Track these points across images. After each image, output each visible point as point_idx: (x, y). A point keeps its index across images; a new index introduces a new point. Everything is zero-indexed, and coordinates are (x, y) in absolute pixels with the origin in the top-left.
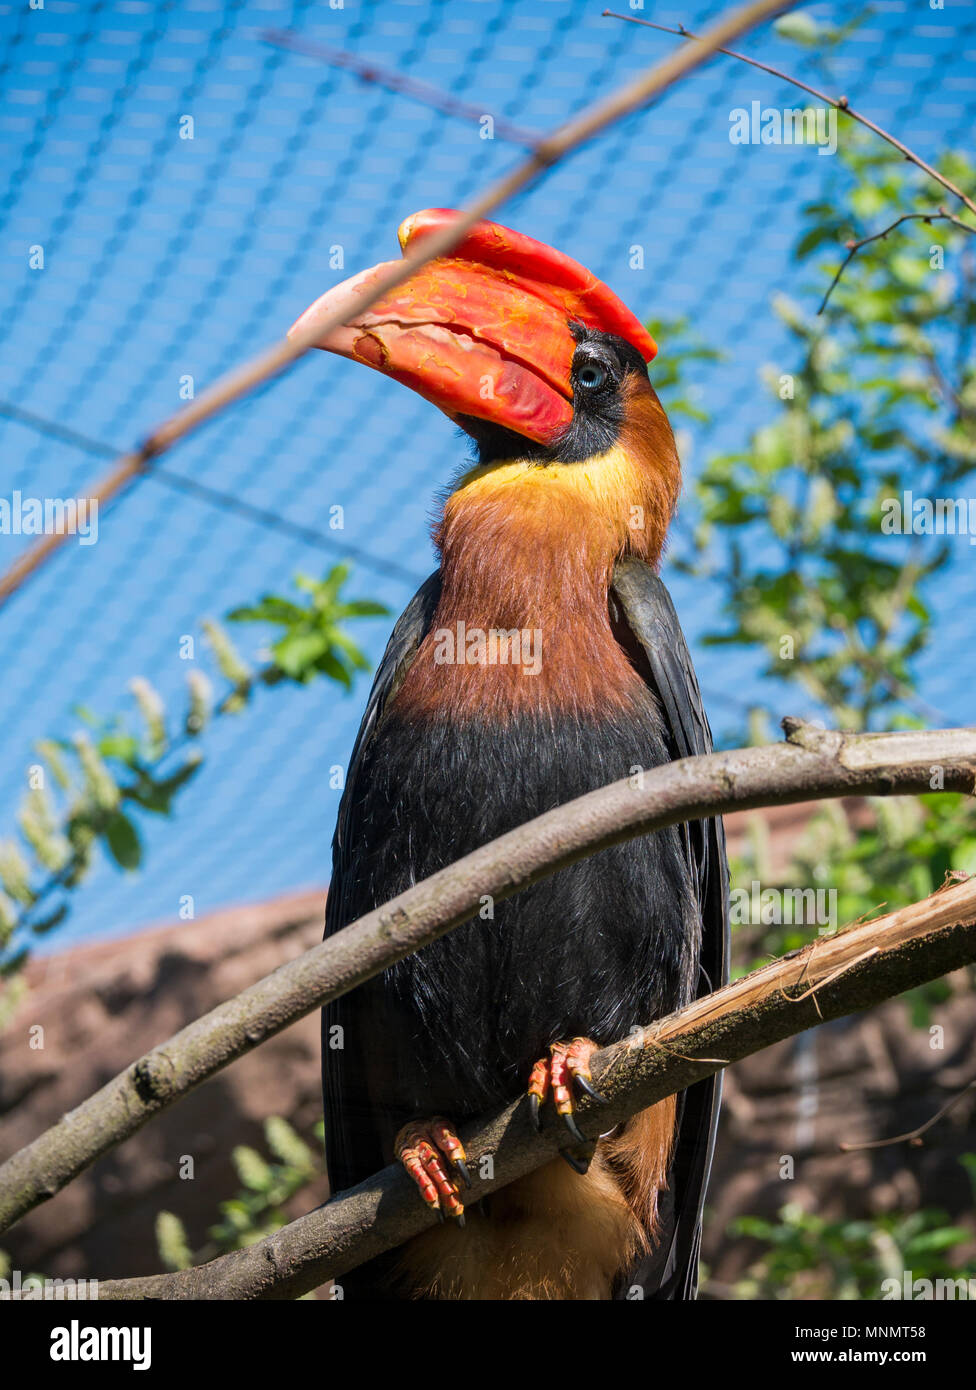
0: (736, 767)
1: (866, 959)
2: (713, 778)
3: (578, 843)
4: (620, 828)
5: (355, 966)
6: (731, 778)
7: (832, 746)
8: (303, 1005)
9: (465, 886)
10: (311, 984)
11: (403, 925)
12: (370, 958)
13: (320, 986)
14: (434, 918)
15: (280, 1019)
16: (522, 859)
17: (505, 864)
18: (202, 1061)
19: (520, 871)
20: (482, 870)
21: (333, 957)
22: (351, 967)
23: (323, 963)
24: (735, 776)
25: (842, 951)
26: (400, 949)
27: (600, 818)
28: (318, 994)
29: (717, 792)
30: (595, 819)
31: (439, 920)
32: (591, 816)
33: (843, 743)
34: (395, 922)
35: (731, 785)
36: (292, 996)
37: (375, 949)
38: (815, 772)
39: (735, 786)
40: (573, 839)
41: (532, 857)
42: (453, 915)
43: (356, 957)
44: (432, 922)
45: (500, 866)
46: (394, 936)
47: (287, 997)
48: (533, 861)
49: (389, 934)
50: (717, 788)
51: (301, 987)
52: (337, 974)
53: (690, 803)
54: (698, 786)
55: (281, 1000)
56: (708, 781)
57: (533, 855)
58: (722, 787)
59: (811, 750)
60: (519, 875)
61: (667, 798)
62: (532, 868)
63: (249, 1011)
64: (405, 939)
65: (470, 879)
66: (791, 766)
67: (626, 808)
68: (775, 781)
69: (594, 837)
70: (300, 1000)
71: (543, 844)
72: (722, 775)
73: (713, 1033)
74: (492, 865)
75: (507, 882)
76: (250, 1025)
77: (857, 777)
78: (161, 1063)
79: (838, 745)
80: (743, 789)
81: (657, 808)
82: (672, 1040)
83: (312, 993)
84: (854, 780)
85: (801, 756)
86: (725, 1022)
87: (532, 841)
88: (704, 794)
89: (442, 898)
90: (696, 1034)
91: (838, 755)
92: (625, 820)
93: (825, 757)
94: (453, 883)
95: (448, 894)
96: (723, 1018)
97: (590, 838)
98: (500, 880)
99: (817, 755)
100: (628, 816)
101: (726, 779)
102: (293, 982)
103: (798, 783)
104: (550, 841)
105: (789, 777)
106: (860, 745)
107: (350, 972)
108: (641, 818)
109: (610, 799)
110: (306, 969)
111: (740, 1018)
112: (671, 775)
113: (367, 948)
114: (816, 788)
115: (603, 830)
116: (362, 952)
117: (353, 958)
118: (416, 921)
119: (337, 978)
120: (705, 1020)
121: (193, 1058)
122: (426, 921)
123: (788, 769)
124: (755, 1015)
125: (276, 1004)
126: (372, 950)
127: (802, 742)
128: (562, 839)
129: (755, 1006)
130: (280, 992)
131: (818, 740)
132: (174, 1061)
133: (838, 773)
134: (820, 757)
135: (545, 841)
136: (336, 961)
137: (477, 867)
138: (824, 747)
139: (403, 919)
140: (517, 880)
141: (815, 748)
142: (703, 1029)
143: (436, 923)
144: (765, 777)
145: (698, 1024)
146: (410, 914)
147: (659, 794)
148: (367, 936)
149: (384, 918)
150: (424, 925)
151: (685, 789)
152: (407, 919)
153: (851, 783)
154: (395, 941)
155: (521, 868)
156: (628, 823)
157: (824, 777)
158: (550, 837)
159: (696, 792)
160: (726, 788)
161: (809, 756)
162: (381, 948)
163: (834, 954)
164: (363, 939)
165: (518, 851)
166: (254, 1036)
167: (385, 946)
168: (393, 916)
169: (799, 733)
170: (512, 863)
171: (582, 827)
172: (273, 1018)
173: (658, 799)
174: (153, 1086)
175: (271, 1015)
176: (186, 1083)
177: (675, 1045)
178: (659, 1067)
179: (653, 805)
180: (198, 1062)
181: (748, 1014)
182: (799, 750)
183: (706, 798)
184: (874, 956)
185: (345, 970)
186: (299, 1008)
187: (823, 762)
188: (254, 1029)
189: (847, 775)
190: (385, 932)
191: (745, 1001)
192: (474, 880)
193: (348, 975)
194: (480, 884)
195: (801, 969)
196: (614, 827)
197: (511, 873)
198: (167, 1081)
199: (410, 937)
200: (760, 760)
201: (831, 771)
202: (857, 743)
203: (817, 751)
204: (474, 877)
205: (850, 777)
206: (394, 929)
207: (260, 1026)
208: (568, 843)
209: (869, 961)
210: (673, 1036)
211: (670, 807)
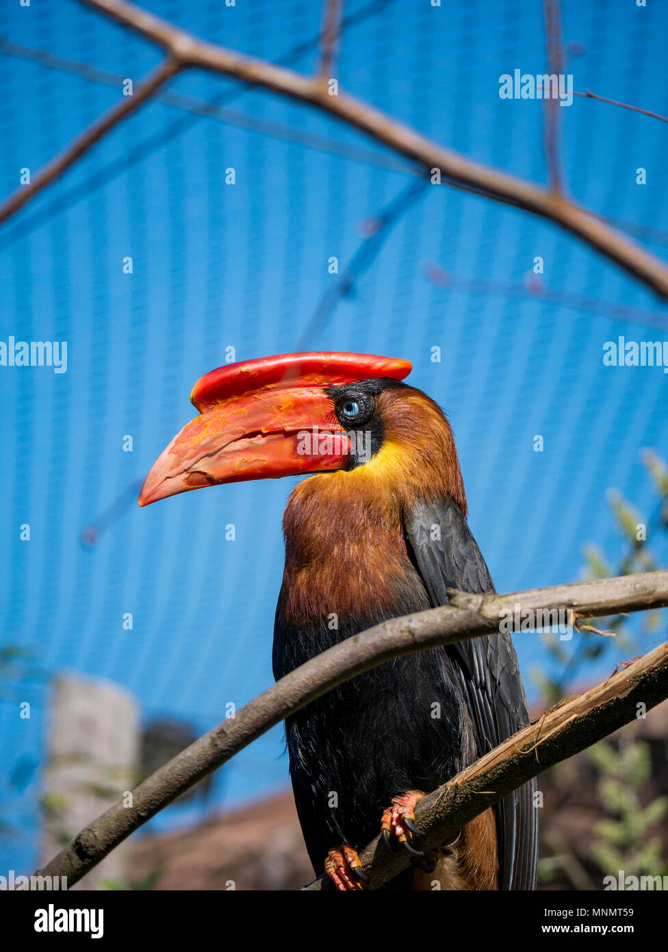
0: (416, 623)
1: (570, 722)
2: (402, 632)
3: (325, 679)
4: (350, 667)
5: (199, 766)
6: (413, 631)
7: (476, 605)
8: (170, 793)
9: (259, 712)
10: (173, 780)
11: (224, 739)
12: (207, 761)
13: (178, 781)
14: (242, 733)
15: (157, 803)
16: (292, 693)
17: (282, 696)
18: (113, 832)
19: (291, 700)
20: (269, 700)
21: (185, 762)
22: (196, 768)
23: (179, 766)
24: (415, 629)
25: (558, 718)
26: (224, 754)
27: (336, 663)
28: (178, 786)
29: (405, 640)
30: (333, 664)
31: (246, 734)
32: (331, 661)
33: (483, 602)
34: (219, 737)
35: (413, 635)
36: (162, 788)
37: (209, 755)
38: (465, 622)
39: (416, 636)
40: (322, 677)
41: (298, 690)
42: (254, 730)
43: (198, 761)
44: (241, 736)
45: (279, 698)
46: (219, 746)
47: (160, 788)
48: (299, 692)
49: (216, 745)
50: (405, 638)
51: (167, 782)
52: (188, 772)
53: (390, 648)
54: (393, 638)
55: (156, 791)
56: (399, 634)
57: (299, 689)
58: (408, 636)
59: (462, 609)
60: (292, 702)
61: (375, 646)
62: (299, 697)
63: (138, 799)
64: (227, 748)
65: (261, 707)
66: (449, 619)
67: (352, 655)
68: (441, 630)
69: (335, 675)
70: (167, 790)
71: (304, 682)
72: (407, 629)
73: (494, 774)
74: (274, 697)
75: (285, 707)
76: (139, 808)
77: (494, 622)
78: (89, 835)
79: (479, 604)
80: (421, 637)
81: (370, 653)
82: (472, 780)
83: (175, 785)
84: (491, 624)
85: (456, 613)
86: (500, 767)
87: (297, 681)
88: (398, 642)
89: (246, 720)
90: (485, 775)
91: (480, 610)
92: (352, 663)
93: (471, 612)
94: (252, 711)
95: (249, 718)
96: (498, 764)
97: (332, 675)
98: (280, 706)
99: (466, 611)
100: (353, 660)
101: (410, 632)
102: (162, 779)
103: (456, 630)
104: (308, 679)
105: (449, 627)
106: (495, 601)
107: (195, 770)
108: (362, 661)
109: (343, 650)
110: (170, 770)
111: (508, 763)
112: (378, 632)
113: (204, 755)
114: (468, 632)
115: (339, 670)
116: (201, 758)
117: (196, 762)
118: (231, 736)
119: (188, 774)
120: (489, 767)
121: (107, 831)
122: (238, 736)
123: (448, 622)
124: (515, 761)
125: (153, 794)
126: (207, 756)
127: (457, 604)
128: (315, 678)
129: (515, 755)
130: (155, 786)
131: (466, 602)
132: (96, 833)
133: (481, 621)
134: (468, 612)
135: (305, 680)
136: (186, 765)
137: (266, 700)
138: (471, 606)
139: (224, 735)
140: (291, 705)
141: (464, 607)
142: (488, 772)
143: (244, 736)
144: (434, 628)
145: (485, 769)
146: (228, 732)
147: (371, 645)
148: (203, 748)
149: (213, 736)
150: (237, 738)
151: (385, 640)
152: (226, 735)
153: (490, 626)
154: (221, 749)
155: (292, 698)
156: (354, 664)
157: (473, 625)
158: (308, 677)
159: (393, 641)
160: (410, 637)
161: (461, 613)
162: (212, 754)
163: (554, 720)
164: (201, 750)
165: (289, 687)
166: (143, 814)
167: (214, 753)
168: (218, 734)
169: (456, 598)
170: (286, 695)
171: (327, 669)
172: (153, 802)
173: (370, 648)
174: (85, 850)
175: (151, 800)
176: (105, 846)
177: (474, 783)
178: (467, 798)
179: (367, 652)
180: (111, 833)
181: (512, 761)
182: (455, 609)
183: (399, 644)
184: (575, 719)
185: (192, 770)
186: (168, 795)
187: (470, 615)
188: (142, 810)
189: (487, 622)
190: (214, 744)
191: (509, 753)
192: (264, 708)
193: (195, 772)
194: (268, 710)
195: (538, 731)
196: (346, 667)
197: (286, 701)
198: (93, 846)
199: (229, 746)
200: (431, 618)
201: (476, 620)
202: (493, 601)
203: (466, 609)
204: (264, 706)
205: (489, 623)
206: (219, 742)
207: (145, 808)
208: (319, 680)
209: (572, 724)
210: (472, 777)
211: (378, 652)
